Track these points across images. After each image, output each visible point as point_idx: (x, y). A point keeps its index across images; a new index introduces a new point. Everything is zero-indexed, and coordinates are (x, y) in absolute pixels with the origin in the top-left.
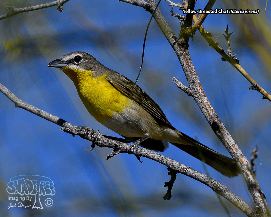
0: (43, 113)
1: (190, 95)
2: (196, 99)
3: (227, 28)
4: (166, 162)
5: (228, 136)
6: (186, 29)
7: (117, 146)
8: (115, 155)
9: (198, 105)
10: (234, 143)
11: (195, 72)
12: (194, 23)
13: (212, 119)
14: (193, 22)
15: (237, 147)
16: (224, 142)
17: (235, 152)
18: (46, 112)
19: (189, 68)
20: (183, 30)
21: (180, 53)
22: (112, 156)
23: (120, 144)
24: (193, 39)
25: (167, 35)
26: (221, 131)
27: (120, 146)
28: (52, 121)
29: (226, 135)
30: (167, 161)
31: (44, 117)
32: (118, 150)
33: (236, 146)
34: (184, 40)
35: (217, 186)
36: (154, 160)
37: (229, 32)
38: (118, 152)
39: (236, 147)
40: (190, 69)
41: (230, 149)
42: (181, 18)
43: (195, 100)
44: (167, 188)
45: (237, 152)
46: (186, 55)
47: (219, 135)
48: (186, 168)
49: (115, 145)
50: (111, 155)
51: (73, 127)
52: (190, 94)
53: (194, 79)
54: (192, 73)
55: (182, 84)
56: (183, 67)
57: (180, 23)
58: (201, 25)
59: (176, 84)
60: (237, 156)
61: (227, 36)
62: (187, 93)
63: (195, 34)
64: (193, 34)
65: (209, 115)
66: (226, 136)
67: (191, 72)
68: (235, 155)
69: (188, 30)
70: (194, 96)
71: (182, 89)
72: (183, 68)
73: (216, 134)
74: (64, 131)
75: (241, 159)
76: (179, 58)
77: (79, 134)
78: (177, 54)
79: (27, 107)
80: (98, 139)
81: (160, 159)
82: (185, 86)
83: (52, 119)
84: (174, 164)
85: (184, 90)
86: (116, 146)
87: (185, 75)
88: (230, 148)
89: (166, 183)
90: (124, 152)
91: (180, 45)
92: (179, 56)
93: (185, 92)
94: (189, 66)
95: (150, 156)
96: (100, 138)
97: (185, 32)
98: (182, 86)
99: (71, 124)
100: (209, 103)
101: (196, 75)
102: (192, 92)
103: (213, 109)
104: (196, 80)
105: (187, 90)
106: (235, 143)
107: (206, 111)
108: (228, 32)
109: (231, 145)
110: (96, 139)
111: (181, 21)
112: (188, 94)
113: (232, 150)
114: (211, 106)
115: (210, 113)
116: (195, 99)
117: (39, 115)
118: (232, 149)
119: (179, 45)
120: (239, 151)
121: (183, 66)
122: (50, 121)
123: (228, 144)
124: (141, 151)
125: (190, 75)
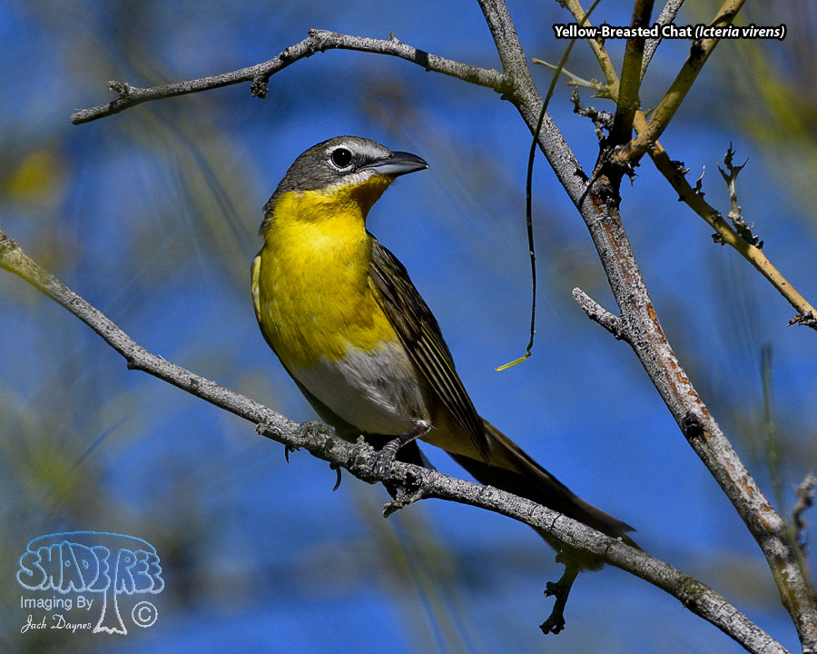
0: (206, 386)
1: (623, 337)
2: (639, 348)
3: (730, 151)
4: (553, 526)
5: (727, 455)
6: (613, 153)
7: (414, 479)
8: (408, 503)
9: (645, 366)
10: (745, 473)
11: (637, 274)
12: (637, 134)
13: (682, 404)
14: (634, 132)
15: (754, 486)
16: (717, 471)
17: (747, 498)
18: (213, 383)
19: (622, 261)
20: (607, 153)
21: (596, 219)
22: (400, 507)
23: (422, 474)
24: (632, 181)
25: (559, 168)
26: (707, 438)
27: (421, 478)
28: (231, 410)
29: (723, 450)
30: (554, 522)
31: (209, 396)
32: (415, 489)
33: (751, 483)
34: (607, 182)
35: (694, 592)
36: (518, 518)
37: (734, 163)
38: (417, 496)
39: (749, 484)
40: (622, 264)
41: (733, 490)
42: (601, 121)
43: (637, 353)
44: (553, 598)
45: (752, 497)
46: (612, 223)
47: (702, 450)
48: (606, 543)
49: (409, 474)
50: (395, 504)
51: (291, 426)
52: (623, 335)
53: (633, 293)
54: (629, 275)
55: (598, 306)
56: (602, 260)
57: (598, 134)
58: (656, 139)
59: (584, 306)
60: (753, 509)
61: (728, 172)
62: (614, 331)
63: (639, 165)
64: (632, 166)
65: (676, 394)
66: (722, 453)
67: (625, 272)
68: (746, 508)
69: (621, 156)
70: (634, 340)
71: (598, 321)
72: (603, 263)
73: (694, 448)
74: (266, 434)
75: (764, 517)
76: (592, 234)
77: (307, 446)
78: (586, 222)
79: (161, 367)
80: (362, 460)
81: (536, 517)
82: (608, 314)
83: (231, 402)
84: (574, 530)
85: (605, 325)
86: (410, 478)
87: (609, 280)
88: (732, 487)
89: (549, 585)
90: (435, 495)
91: (597, 196)
92: (593, 228)
93: (609, 330)
94: (619, 255)
95: (508, 507)
96: (364, 456)
97: (612, 159)
98: (601, 312)
99: (286, 416)
100: (676, 361)
101: (639, 283)
102: (627, 329)
103: (685, 376)
104: (640, 296)
105: (613, 322)
106: (748, 474)
107: (666, 383)
108: (732, 162)
109: (737, 478)
110: (354, 459)
111: (601, 129)
112: (616, 334)
113: (740, 492)
114: (679, 369)
115: (678, 389)
116: (635, 350)
117: (194, 391)
118: (739, 490)
119: (594, 197)
120: (757, 495)
121: (603, 255)
122: (225, 408)
123: (727, 475)
124: (481, 495)
125: (623, 282)
